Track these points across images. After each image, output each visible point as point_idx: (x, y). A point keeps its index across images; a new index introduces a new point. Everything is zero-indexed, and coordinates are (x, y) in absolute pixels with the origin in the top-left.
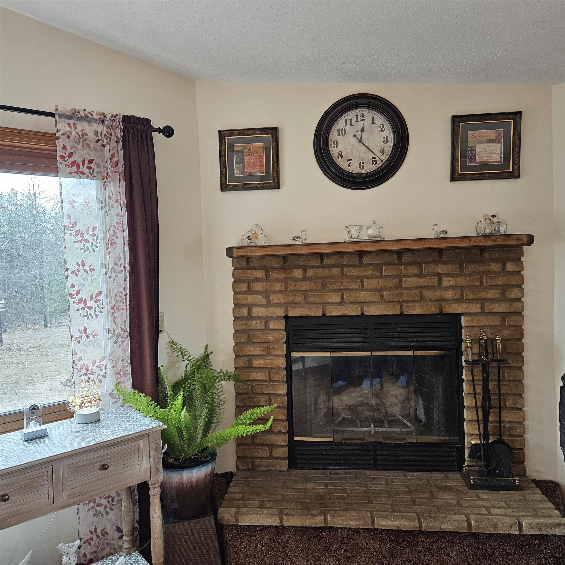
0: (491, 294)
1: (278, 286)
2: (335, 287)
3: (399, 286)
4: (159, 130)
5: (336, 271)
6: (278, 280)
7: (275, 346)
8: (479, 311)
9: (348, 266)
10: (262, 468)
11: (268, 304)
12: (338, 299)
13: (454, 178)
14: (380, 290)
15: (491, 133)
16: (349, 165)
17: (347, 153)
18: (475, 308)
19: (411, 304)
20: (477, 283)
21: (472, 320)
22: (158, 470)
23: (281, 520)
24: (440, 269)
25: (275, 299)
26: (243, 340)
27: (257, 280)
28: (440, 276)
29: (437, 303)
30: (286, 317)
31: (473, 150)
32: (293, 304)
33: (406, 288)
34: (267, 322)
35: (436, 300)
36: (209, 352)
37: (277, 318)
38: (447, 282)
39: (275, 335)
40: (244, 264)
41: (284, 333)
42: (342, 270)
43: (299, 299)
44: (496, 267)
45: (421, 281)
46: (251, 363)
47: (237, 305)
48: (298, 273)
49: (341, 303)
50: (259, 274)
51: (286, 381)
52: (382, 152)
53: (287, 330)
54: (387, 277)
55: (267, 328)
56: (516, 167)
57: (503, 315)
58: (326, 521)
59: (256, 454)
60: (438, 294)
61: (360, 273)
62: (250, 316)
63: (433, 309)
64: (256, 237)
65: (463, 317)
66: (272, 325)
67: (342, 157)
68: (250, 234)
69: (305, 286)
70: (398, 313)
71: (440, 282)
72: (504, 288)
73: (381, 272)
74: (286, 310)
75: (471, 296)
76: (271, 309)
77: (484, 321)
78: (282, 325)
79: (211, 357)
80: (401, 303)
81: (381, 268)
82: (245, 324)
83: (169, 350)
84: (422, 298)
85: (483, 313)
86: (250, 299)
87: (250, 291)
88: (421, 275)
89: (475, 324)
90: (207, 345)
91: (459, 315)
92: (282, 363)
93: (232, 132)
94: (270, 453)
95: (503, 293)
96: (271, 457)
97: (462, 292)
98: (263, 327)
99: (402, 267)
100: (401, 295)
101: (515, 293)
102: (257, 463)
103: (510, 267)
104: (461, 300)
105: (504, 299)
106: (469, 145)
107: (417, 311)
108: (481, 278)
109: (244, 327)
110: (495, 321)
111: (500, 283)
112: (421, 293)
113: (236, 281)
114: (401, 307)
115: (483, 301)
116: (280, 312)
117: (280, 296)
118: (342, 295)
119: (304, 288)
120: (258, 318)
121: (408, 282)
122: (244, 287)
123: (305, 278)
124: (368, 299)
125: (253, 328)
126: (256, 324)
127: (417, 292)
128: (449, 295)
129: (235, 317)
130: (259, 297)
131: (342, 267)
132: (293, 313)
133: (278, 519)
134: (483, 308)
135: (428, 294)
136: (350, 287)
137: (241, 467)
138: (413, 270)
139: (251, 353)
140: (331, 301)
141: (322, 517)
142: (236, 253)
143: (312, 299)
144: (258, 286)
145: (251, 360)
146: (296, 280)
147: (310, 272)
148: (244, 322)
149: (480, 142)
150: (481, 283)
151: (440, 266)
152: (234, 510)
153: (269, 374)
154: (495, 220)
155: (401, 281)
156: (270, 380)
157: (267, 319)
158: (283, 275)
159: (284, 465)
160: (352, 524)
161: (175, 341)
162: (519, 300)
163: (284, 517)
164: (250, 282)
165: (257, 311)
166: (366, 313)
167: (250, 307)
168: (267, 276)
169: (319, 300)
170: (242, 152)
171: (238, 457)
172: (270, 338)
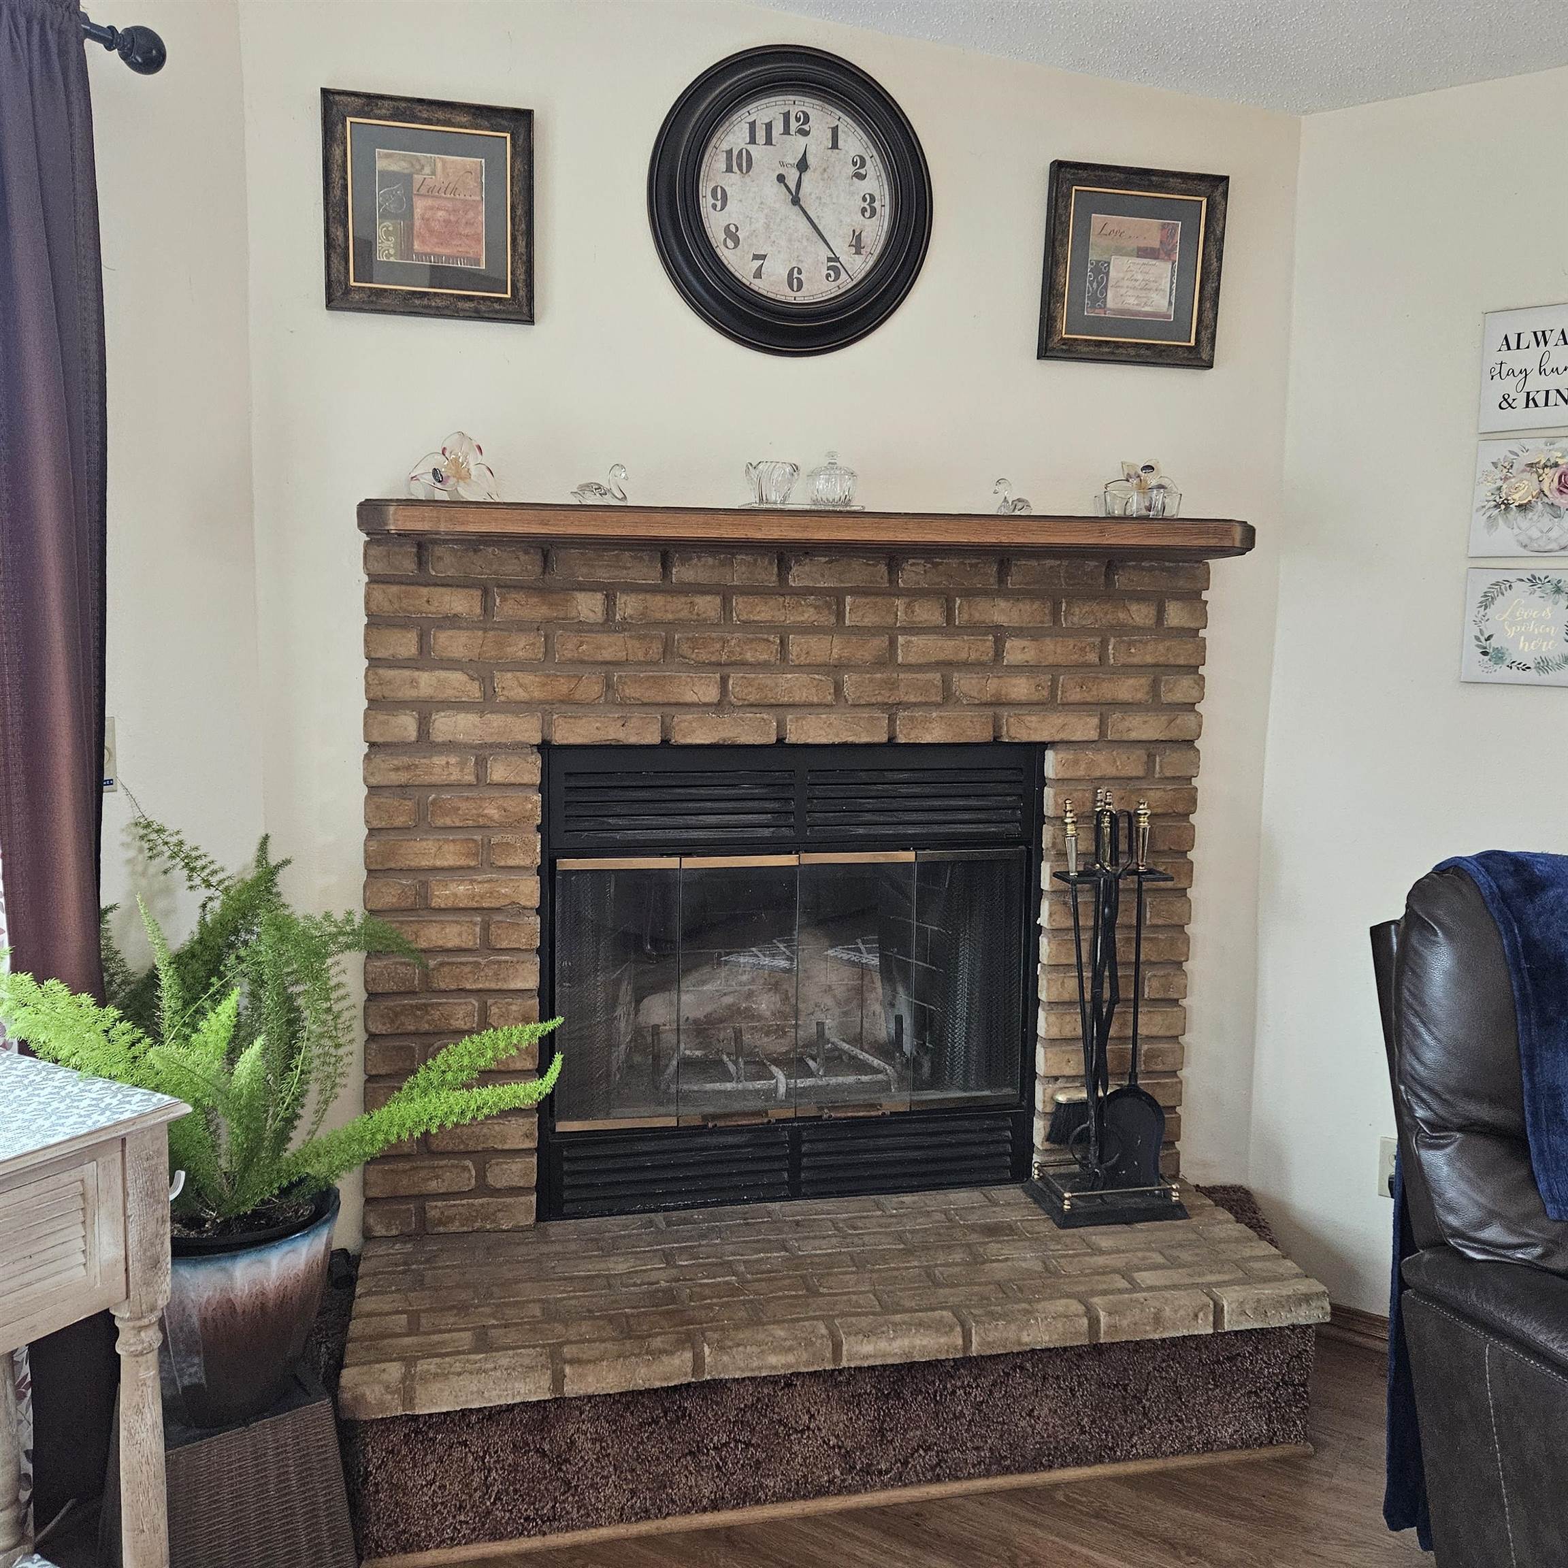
0: (1128, 689)
1: (521, 646)
2: (704, 656)
3: (886, 661)
4: (109, 38)
5: (708, 605)
6: (521, 626)
7: (509, 838)
8: (1094, 735)
9: (747, 591)
10: (453, 1228)
11: (487, 703)
12: (710, 694)
13: (1046, 351)
14: (836, 669)
15: (1149, 230)
16: (758, 274)
17: (753, 233)
18: (1084, 728)
19: (918, 714)
20: (1093, 657)
21: (1076, 762)
22: (155, 1264)
23: (558, 1380)
24: (1001, 612)
25: (511, 686)
26: (399, 821)
27: (452, 621)
28: (1000, 634)
29: (989, 712)
30: (545, 748)
31: (1102, 270)
32: (569, 702)
33: (909, 667)
34: (481, 763)
35: (985, 704)
36: (274, 859)
37: (516, 748)
38: (1017, 651)
39: (508, 804)
40: (408, 565)
41: (538, 798)
42: (726, 606)
43: (590, 688)
44: (1141, 614)
45: (947, 648)
46: (423, 893)
47: (377, 704)
48: (588, 606)
49: (721, 705)
50: (461, 603)
51: (539, 951)
52: (857, 244)
53: (544, 788)
54: (857, 630)
55: (481, 781)
56: (1205, 335)
57: (1152, 747)
58: (698, 1362)
59: (433, 1186)
60: (992, 686)
61: (780, 616)
62: (424, 741)
63: (975, 730)
64: (462, 475)
65: (1050, 755)
66: (499, 772)
67: (737, 242)
68: (439, 462)
69: (612, 647)
70: (884, 738)
71: (999, 653)
72: (1159, 672)
73: (840, 615)
74: (547, 724)
75: (1075, 695)
76: (497, 720)
77: (1104, 763)
78: (531, 770)
79: (282, 878)
80: (890, 710)
81: (840, 603)
82: (408, 768)
83: (132, 853)
84: (948, 697)
85: (1102, 741)
86: (427, 683)
87: (424, 659)
88: (949, 628)
89: (1081, 772)
90: (266, 838)
91: (1037, 750)
92: (529, 890)
93: (370, 103)
94: (481, 1175)
95: (1155, 687)
96: (483, 1189)
97: (1054, 681)
98: (471, 778)
99: (900, 603)
100: (893, 685)
101: (1180, 690)
102: (433, 1214)
103: (1176, 615)
104: (1048, 704)
105: (1154, 704)
106: (1093, 256)
107: (934, 732)
108: (1104, 644)
109: (403, 777)
110: (1131, 764)
111: (1149, 659)
112: (946, 683)
113: (376, 622)
114: (892, 720)
115: (1104, 708)
116: (528, 730)
117: (527, 678)
118: (724, 681)
119: (607, 655)
120: (450, 746)
121: (913, 648)
122: (405, 644)
123: (609, 624)
124: (800, 696)
125: (434, 779)
126: (444, 768)
127: (936, 677)
128: (1020, 688)
129: (372, 745)
130: (457, 677)
131: (726, 594)
132: (570, 732)
133: (545, 1381)
134: (1102, 727)
135: (965, 684)
136: (749, 657)
137: (379, 1231)
138: (929, 613)
139: (425, 863)
140: (690, 697)
141: (688, 1355)
142: (396, 522)
143: (632, 691)
144: (453, 643)
145: (424, 884)
146: (582, 627)
147: (628, 605)
148: (406, 760)
149: (1120, 251)
150: (1103, 658)
151: (1003, 604)
152: (394, 1371)
153: (486, 928)
154: (1152, 480)
155: (893, 643)
156: (487, 947)
157: (483, 753)
158: (535, 610)
159: (525, 1209)
160: (777, 1363)
161: (158, 819)
162: (1190, 707)
163: (568, 1370)
164: (425, 628)
165: (446, 726)
166: (791, 738)
167: (425, 710)
168: (487, 610)
169: (651, 695)
170: (406, 179)
171: (368, 1201)
172: (492, 811)
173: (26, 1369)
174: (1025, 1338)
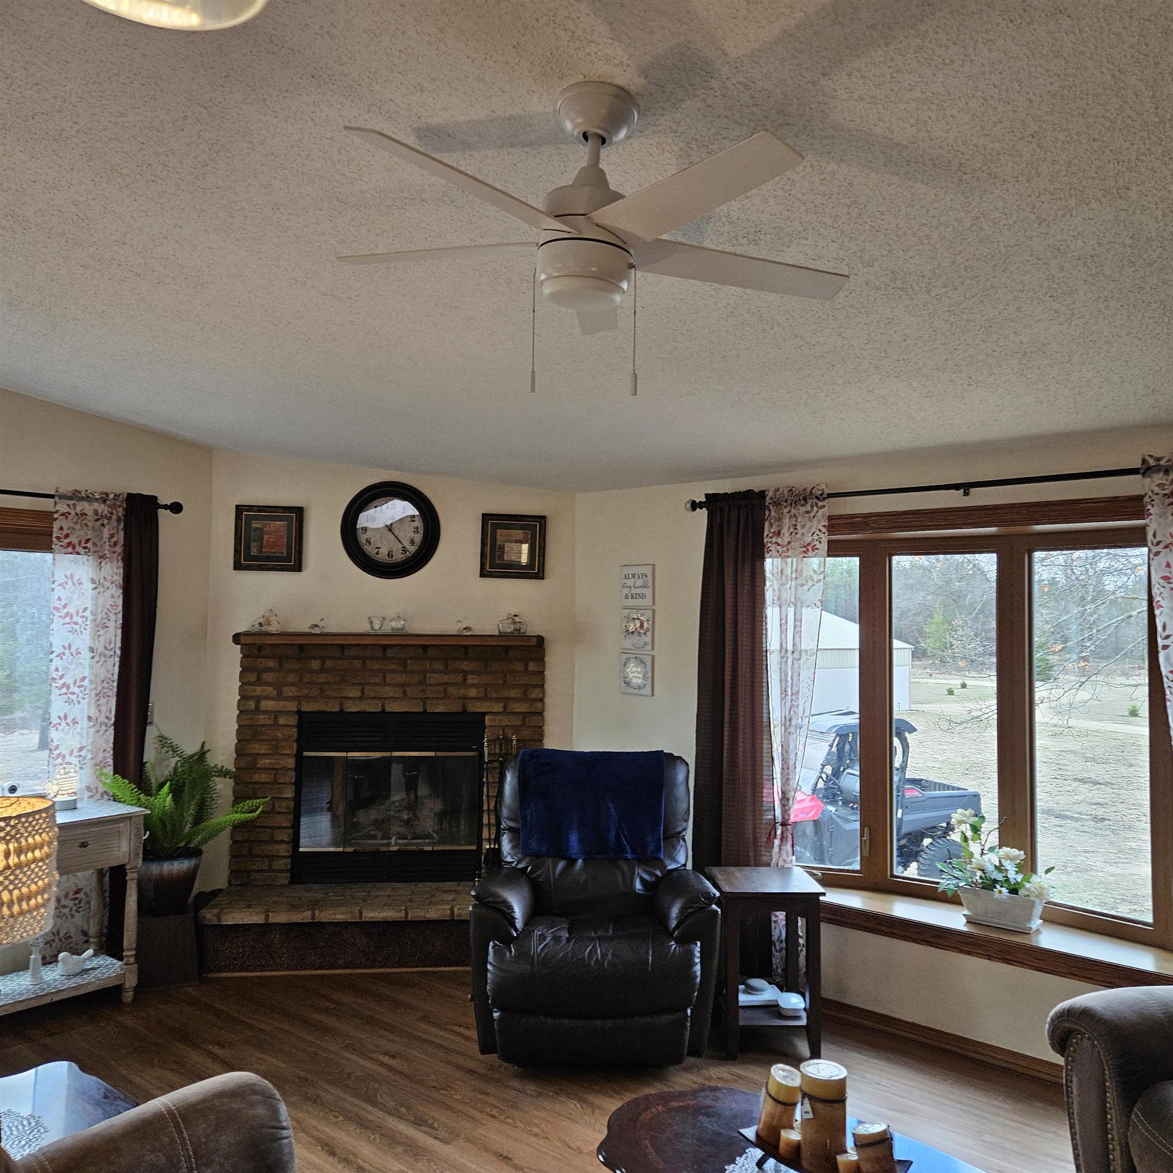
0: (513, 693)
1: (291, 678)
2: (354, 681)
3: (422, 682)
4: (166, 506)
5: (357, 663)
6: (292, 671)
7: (285, 744)
8: (501, 710)
9: (370, 659)
10: (260, 883)
11: (279, 697)
12: (358, 694)
13: (482, 575)
14: (403, 685)
15: (518, 534)
16: (377, 553)
17: (376, 540)
18: (498, 707)
19: (434, 701)
20: (501, 682)
21: (495, 720)
22: (137, 855)
23: (267, 917)
24: (465, 666)
25: (289, 691)
26: (247, 737)
27: (269, 670)
28: (465, 673)
29: (461, 701)
30: (299, 713)
31: (502, 548)
32: (309, 698)
33: (430, 685)
34: (276, 718)
35: (460, 698)
36: (206, 749)
37: (288, 713)
38: (471, 679)
39: (285, 732)
40: (255, 651)
41: (295, 730)
42: (364, 665)
43: (315, 692)
44: (519, 666)
45: (445, 678)
46: (255, 762)
47: (244, 697)
48: (315, 664)
49: (361, 698)
50: (270, 663)
51: (294, 784)
52: (412, 542)
53: (299, 726)
54: (412, 672)
55: (276, 724)
56: (541, 568)
57: (524, 715)
58: (313, 916)
59: (254, 867)
60: (462, 692)
61: (383, 667)
62: (257, 710)
63: (455, 708)
64: (269, 624)
65: (487, 718)
66: (282, 721)
67: (370, 543)
68: (261, 620)
69: (322, 678)
70: (421, 710)
71: (465, 680)
72: (526, 688)
73: (405, 667)
74: (299, 704)
75: (494, 696)
76: (282, 703)
77: (505, 720)
78: (293, 721)
79: (208, 755)
80: (424, 700)
81: (406, 663)
82: (252, 719)
83: (157, 746)
84: (446, 695)
85: (505, 712)
86: (259, 690)
87: (259, 682)
88: (446, 671)
89: (497, 723)
90: (204, 743)
91: (484, 714)
92: (291, 762)
93: (251, 508)
94: (270, 865)
95: (525, 693)
96: (270, 869)
97: (486, 690)
98: (271, 722)
99: (427, 662)
100: (424, 691)
101: (535, 694)
102: (253, 877)
103: (532, 666)
104: (485, 698)
105: (525, 698)
106: (499, 543)
107: (441, 709)
108: (505, 676)
109: (249, 723)
110: (517, 721)
111: (522, 682)
112: (445, 690)
113: (245, 670)
114: (424, 703)
115: (506, 700)
116: (292, 706)
117: (293, 689)
118: (363, 689)
119: (321, 680)
120: (266, 712)
121: (433, 678)
122: (253, 677)
123: (322, 670)
124: (391, 695)
125: (260, 723)
126: (263, 719)
127: (441, 688)
128: (473, 693)
129: (240, 711)
130: (270, 688)
131: (364, 659)
132: (306, 708)
133: (263, 917)
134: (505, 707)
135: (452, 691)
136: (371, 681)
137: (233, 882)
138: (438, 665)
139: (255, 752)
140: (351, 695)
141: (310, 912)
142: (244, 640)
143: (331, 693)
144: (269, 677)
145: (255, 759)
146: (312, 671)
147: (329, 664)
148: (250, 716)
149: (508, 541)
150: (505, 682)
151: (465, 663)
152: (216, 911)
153: (275, 776)
154: (517, 619)
155: (425, 677)
156: (276, 782)
157: (276, 714)
158: (298, 666)
159: (284, 879)
160: (340, 917)
161: (165, 735)
162: (541, 700)
163: (270, 914)
164: (260, 672)
165: (265, 705)
166: (387, 710)
167: (258, 699)
168: (281, 665)
169: (335, 694)
170: (262, 529)
171: (232, 871)
172: (280, 735)
173: (108, 900)
174: (428, 916)
